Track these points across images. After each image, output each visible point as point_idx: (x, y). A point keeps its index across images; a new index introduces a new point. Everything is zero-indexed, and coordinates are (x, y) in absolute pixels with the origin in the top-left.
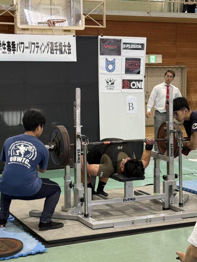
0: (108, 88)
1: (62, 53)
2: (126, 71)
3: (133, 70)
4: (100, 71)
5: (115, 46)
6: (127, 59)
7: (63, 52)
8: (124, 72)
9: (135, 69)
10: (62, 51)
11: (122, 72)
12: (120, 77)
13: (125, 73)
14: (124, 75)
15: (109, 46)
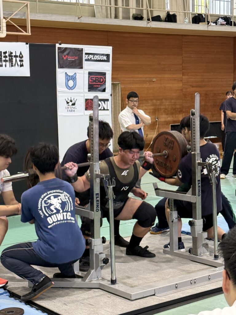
0: (68, 110)
1: (12, 66)
2: (89, 88)
3: (98, 87)
4: (59, 88)
5: (76, 57)
6: (90, 74)
7: (14, 64)
8: (87, 90)
9: (99, 86)
10: (12, 63)
11: (85, 90)
12: (82, 96)
13: (89, 91)
14: (87, 94)
15: (69, 57)
